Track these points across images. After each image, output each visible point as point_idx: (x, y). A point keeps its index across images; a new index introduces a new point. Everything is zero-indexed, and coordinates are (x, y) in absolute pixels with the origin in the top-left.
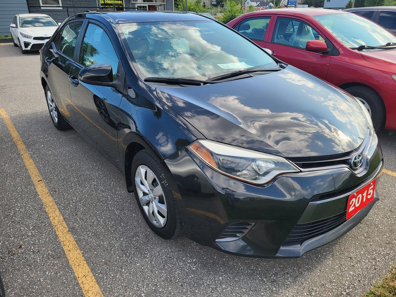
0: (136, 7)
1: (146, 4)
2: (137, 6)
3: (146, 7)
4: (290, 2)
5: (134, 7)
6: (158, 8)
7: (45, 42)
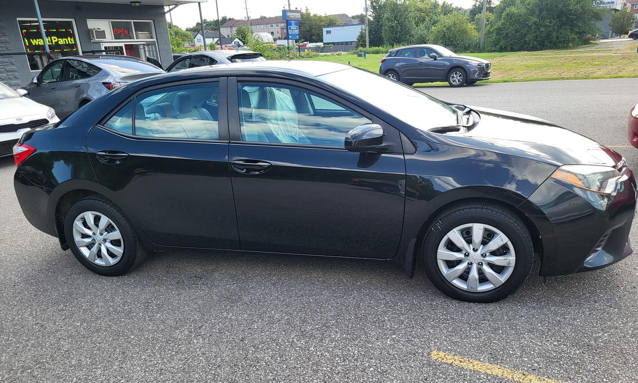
0: (103, 49)
1: (121, 43)
2: (105, 47)
3: (121, 47)
4: (291, 35)
5: (99, 49)
6: (142, 51)
7: (20, 134)
